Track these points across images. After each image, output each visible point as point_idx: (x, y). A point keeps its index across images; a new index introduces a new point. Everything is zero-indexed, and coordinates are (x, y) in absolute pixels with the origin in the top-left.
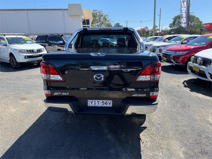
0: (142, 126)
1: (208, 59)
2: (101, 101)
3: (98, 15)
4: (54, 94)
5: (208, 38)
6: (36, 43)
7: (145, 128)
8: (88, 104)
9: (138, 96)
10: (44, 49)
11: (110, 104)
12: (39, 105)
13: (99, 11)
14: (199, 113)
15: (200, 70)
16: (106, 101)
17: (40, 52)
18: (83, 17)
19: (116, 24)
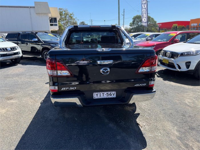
0: (136, 113)
1: (175, 53)
2: (105, 93)
3: (64, 14)
4: (62, 90)
5: (169, 35)
6: (7, 41)
7: (139, 114)
8: (94, 97)
9: (139, 85)
10: (18, 47)
11: (114, 95)
12: (30, 103)
13: (65, 10)
14: (176, 98)
15: (169, 62)
16: (110, 92)
17: (14, 50)
18: (50, 15)
19: (81, 22)
